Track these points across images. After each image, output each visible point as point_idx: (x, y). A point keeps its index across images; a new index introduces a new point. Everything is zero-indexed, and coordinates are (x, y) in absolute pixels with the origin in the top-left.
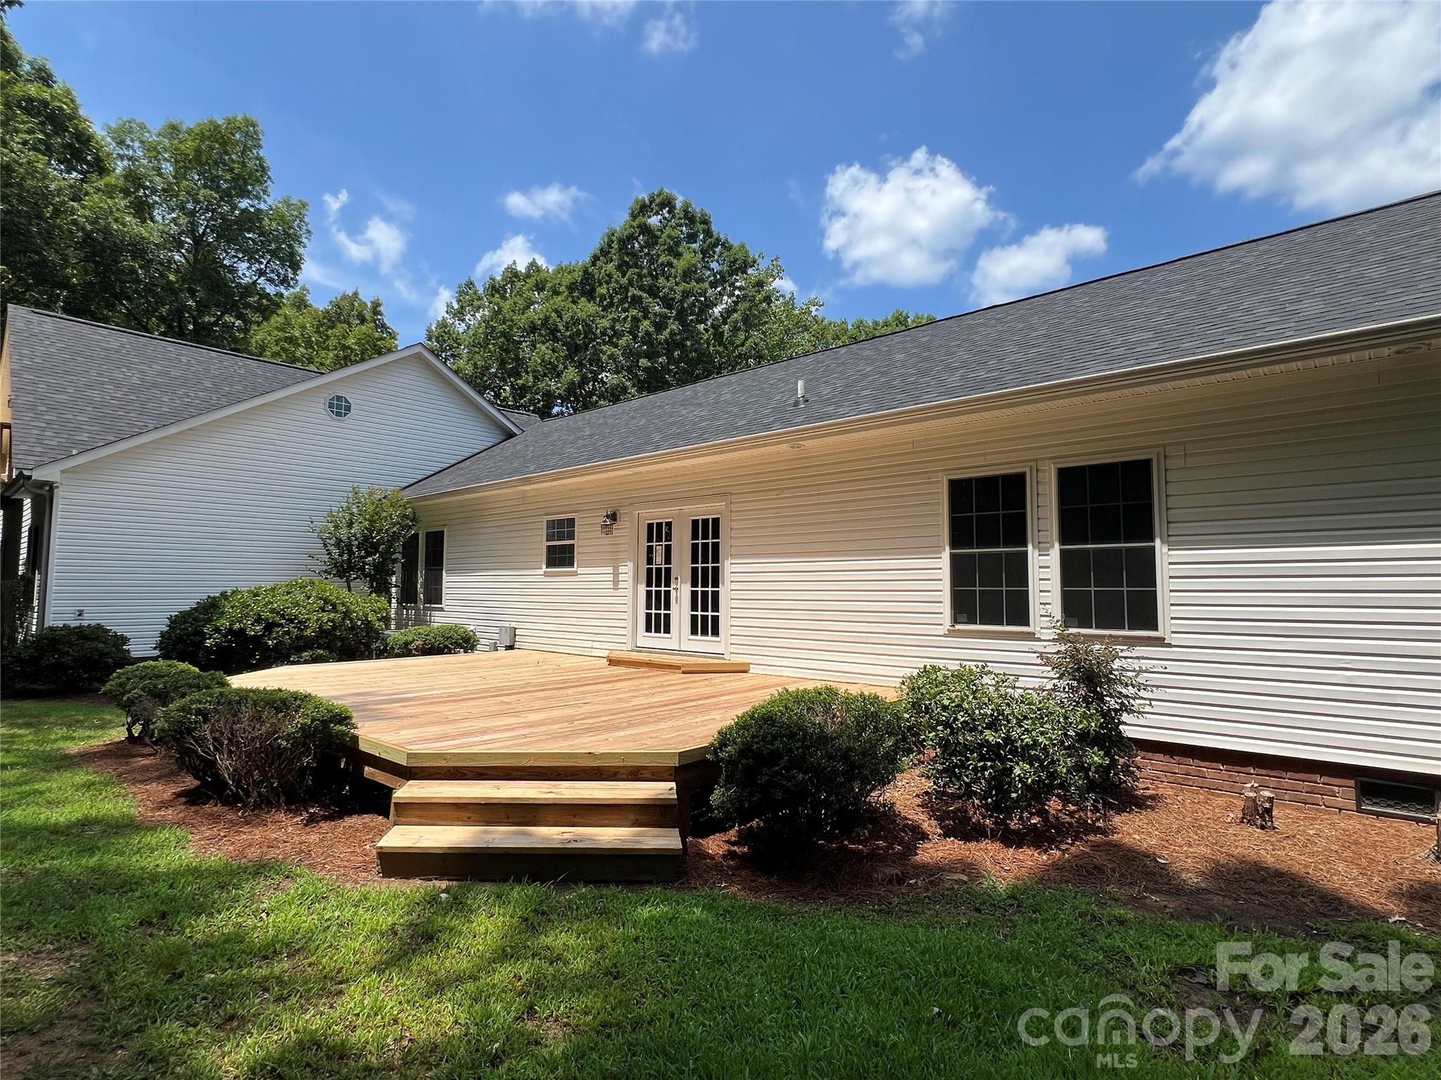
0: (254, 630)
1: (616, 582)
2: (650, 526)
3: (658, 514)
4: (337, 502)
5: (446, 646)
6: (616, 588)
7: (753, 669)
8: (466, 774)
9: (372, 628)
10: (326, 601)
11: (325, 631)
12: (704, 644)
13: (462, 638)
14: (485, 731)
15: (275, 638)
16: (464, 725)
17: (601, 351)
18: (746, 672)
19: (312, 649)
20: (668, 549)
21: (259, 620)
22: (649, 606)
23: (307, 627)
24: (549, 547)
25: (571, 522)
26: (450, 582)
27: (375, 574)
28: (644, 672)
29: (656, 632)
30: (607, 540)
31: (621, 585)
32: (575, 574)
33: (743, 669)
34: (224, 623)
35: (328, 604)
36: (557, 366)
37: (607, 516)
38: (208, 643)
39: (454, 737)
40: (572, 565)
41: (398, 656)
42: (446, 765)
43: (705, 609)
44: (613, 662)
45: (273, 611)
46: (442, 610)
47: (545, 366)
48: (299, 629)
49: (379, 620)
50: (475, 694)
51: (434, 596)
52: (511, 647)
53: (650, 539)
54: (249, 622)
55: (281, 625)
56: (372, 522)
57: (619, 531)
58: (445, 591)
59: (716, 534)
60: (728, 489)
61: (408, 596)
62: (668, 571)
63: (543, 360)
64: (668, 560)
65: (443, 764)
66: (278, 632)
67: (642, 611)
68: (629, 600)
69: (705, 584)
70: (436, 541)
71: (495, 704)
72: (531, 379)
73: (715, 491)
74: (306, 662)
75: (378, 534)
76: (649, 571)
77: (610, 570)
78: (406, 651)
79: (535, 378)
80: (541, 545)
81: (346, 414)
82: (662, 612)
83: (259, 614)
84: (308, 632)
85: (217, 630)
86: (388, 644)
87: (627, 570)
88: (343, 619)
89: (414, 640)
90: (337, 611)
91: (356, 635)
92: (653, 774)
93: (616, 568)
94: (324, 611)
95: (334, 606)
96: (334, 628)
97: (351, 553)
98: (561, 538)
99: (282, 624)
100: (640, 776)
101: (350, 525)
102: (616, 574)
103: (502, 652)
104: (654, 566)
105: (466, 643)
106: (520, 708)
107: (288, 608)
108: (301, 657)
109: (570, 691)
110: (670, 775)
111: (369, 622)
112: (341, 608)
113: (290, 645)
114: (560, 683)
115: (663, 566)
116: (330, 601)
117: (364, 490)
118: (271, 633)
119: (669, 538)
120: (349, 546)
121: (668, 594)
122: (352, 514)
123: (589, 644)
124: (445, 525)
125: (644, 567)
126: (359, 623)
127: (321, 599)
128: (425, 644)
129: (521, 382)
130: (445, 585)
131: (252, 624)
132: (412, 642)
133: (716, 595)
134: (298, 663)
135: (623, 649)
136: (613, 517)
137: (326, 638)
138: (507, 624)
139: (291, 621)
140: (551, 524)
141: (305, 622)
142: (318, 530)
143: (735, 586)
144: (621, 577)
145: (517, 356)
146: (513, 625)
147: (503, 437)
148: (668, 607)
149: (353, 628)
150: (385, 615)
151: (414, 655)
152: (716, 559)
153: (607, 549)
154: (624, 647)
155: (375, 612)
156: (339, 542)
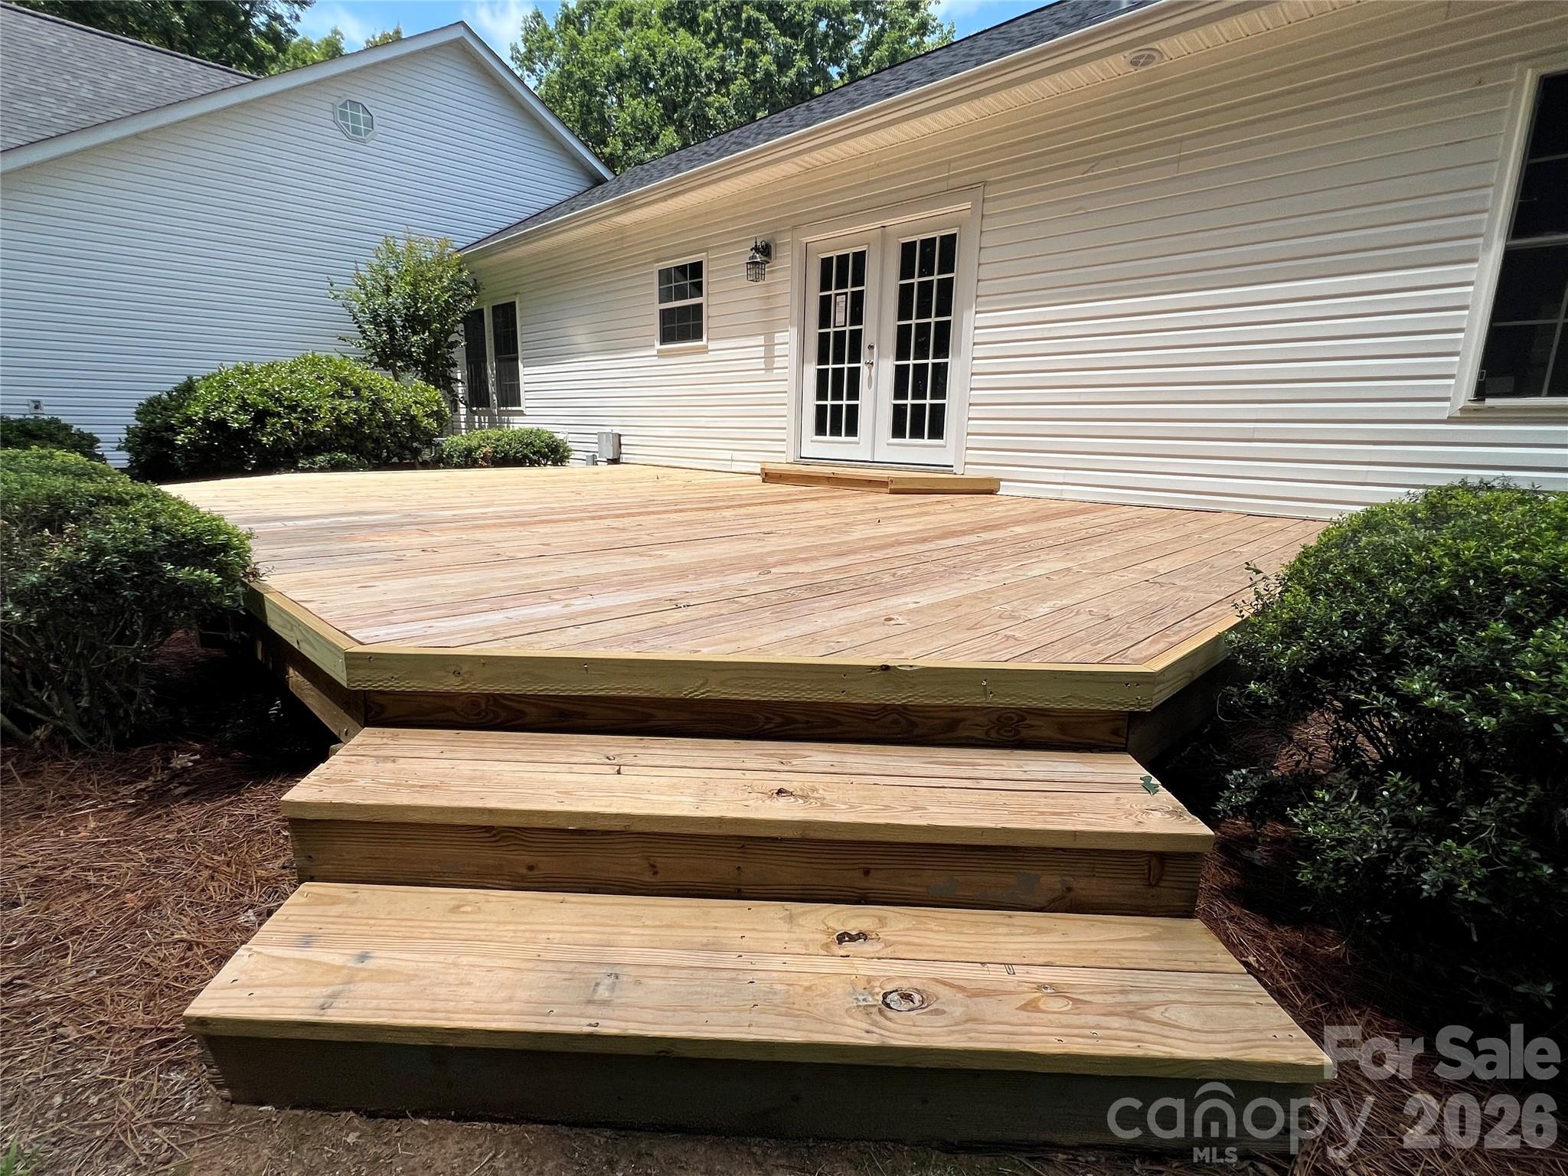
0: (236, 420)
1: (769, 357)
2: (826, 263)
3: (837, 241)
4: (367, 263)
5: (525, 456)
6: (769, 368)
7: (1005, 489)
8: (523, 713)
9: (418, 427)
10: (345, 383)
11: (346, 427)
12: (917, 451)
13: (547, 446)
14: (574, 587)
15: (271, 434)
16: (531, 570)
17: (708, 105)
18: (991, 492)
19: (329, 451)
20: (857, 300)
21: (244, 407)
22: (821, 394)
23: (317, 419)
24: (663, 312)
25: (696, 269)
26: (527, 374)
27: (429, 362)
28: (818, 491)
29: (832, 434)
30: (756, 290)
31: (778, 362)
32: (705, 350)
33: (987, 489)
34: (196, 410)
35: (346, 387)
36: (651, 128)
37: (756, 249)
38: (180, 439)
39: (499, 602)
40: (698, 335)
41: (458, 466)
42: (464, 688)
43: (919, 393)
44: (768, 477)
45: (263, 392)
46: (521, 413)
47: (637, 128)
48: (305, 421)
49: (428, 416)
50: (559, 513)
51: (511, 396)
52: (615, 461)
53: (825, 285)
54: (231, 409)
55: (279, 415)
56: (415, 285)
57: (774, 275)
58: (523, 388)
59: (948, 265)
60: (982, 175)
61: (478, 398)
62: (856, 336)
63: (633, 119)
64: (856, 316)
65: (451, 684)
66: (274, 425)
67: (811, 402)
68: (790, 385)
69: (922, 353)
70: (506, 314)
71: (598, 531)
72: (620, 146)
73: (953, 183)
74: (322, 469)
75: (424, 303)
76: (823, 339)
77: (761, 340)
78: (469, 460)
79: (626, 143)
80: (651, 309)
81: (367, 132)
82: (845, 402)
83: (243, 398)
84: (319, 426)
85: (189, 421)
86: (443, 451)
87: (787, 340)
88: (372, 412)
89: (480, 446)
90: (361, 399)
91: (395, 435)
92: (1063, 728)
93: (769, 336)
94: (342, 397)
95: (357, 391)
96: (361, 422)
97: (392, 330)
98: (682, 295)
99: (279, 413)
100: (1025, 733)
101: (387, 291)
102: (769, 346)
103: (604, 467)
104: (831, 330)
105: (553, 453)
106: (645, 539)
107: (285, 389)
108: (314, 463)
109: (727, 513)
110: (1115, 732)
111: (414, 417)
112: (366, 393)
113: (295, 444)
114: (703, 502)
115: (848, 328)
116: (351, 383)
117: (401, 246)
118: (264, 426)
119: (859, 280)
120: (389, 322)
121: (855, 374)
122: (387, 277)
123: (728, 455)
124: (516, 294)
125: (814, 331)
126: (398, 418)
127: (337, 379)
128: (496, 452)
129: (607, 150)
130: (523, 379)
131: (235, 412)
132: (477, 449)
133: (941, 371)
134: (310, 470)
135: (782, 460)
136: (766, 250)
137: (351, 437)
138: (607, 430)
139: (292, 409)
140: (665, 275)
141: (313, 411)
142: (342, 295)
143: (979, 351)
144: (778, 350)
145: (602, 115)
146: (617, 430)
147: (589, 185)
148: (854, 393)
149: (389, 425)
150: (435, 409)
151: (481, 466)
152: (945, 308)
153: (757, 305)
154: (782, 457)
155: (422, 404)
156: (375, 318)
